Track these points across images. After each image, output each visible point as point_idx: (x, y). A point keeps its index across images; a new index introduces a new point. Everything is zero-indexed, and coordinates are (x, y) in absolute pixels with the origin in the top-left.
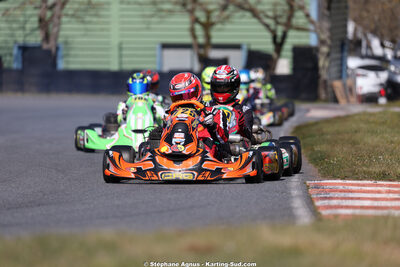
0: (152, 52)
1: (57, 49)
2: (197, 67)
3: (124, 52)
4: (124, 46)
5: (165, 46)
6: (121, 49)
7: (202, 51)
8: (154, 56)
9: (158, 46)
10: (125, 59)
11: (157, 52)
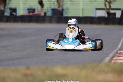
0: (93, 11)
1: (63, 10)
2: (106, 16)
3: (84, 11)
4: (84, 9)
5: (97, 9)
6: (83, 10)
7: (108, 11)
8: (93, 12)
9: (95, 9)
10: (84, 13)
11: (94, 11)
